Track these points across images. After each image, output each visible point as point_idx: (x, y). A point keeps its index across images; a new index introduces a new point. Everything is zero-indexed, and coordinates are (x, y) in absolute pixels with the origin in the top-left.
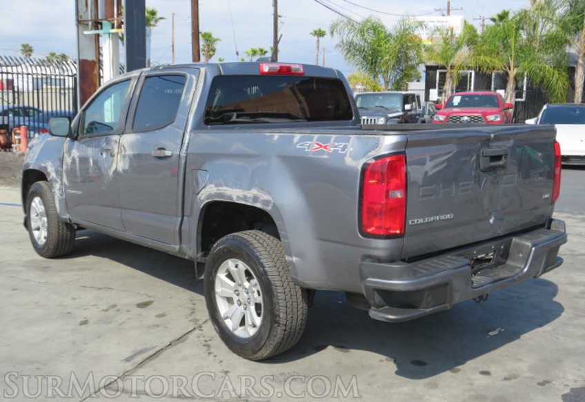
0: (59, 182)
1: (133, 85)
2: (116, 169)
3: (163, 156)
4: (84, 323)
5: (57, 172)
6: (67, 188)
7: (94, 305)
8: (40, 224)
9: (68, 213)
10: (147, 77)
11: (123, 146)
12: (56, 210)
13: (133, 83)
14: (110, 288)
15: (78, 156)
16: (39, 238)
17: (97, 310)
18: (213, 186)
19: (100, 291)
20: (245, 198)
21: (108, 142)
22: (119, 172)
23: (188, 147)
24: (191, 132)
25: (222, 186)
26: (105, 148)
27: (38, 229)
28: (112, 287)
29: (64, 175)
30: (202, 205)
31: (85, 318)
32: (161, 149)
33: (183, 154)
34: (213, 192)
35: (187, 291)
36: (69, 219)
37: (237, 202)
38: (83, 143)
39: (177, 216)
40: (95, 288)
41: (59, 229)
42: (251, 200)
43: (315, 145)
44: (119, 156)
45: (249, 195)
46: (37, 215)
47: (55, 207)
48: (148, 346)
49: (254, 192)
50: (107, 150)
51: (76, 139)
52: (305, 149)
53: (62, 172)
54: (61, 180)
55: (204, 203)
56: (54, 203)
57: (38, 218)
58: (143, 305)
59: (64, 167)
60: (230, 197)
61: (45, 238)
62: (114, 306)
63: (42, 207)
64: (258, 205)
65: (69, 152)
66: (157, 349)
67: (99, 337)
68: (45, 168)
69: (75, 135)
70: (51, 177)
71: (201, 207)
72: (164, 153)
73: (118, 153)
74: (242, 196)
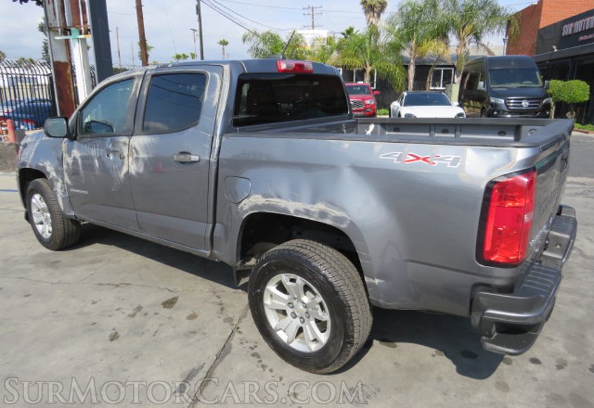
0: (61, 181)
1: (137, 84)
2: (128, 172)
3: (189, 161)
4: (114, 337)
5: (57, 171)
6: (69, 187)
7: (118, 309)
8: (42, 219)
9: (74, 210)
10: (153, 76)
11: (135, 148)
12: (59, 207)
13: (138, 82)
14: (128, 284)
15: (81, 157)
16: (43, 233)
17: (123, 316)
18: (260, 196)
19: (119, 289)
20: (308, 212)
21: (114, 143)
22: (132, 175)
23: (219, 152)
24: (221, 135)
25: (272, 197)
26: (112, 149)
27: (42, 223)
28: (128, 281)
29: (66, 174)
30: (246, 216)
31: (114, 329)
32: (183, 153)
33: (213, 160)
34: (260, 203)
35: (205, 280)
36: (75, 216)
37: (295, 215)
38: (85, 143)
39: (207, 223)
40: (112, 285)
41: (64, 224)
42: (316, 216)
43: (408, 156)
44: (130, 159)
45: (313, 210)
46: (39, 210)
47: (58, 204)
48: (196, 366)
49: (320, 206)
50: (114, 152)
51: (75, 139)
52: (394, 160)
53: (63, 171)
54: (63, 179)
55: (248, 214)
56: (57, 201)
57: (39, 213)
58: (169, 304)
59: (65, 166)
60: (285, 209)
61: (49, 232)
62: (139, 308)
63: (44, 204)
64: (328, 222)
65: (69, 152)
66: (206, 368)
67: (136, 357)
68: (44, 168)
69: (74, 135)
70: (51, 177)
71: (244, 217)
72: (190, 158)
73: (128, 155)
74: (302, 210)
